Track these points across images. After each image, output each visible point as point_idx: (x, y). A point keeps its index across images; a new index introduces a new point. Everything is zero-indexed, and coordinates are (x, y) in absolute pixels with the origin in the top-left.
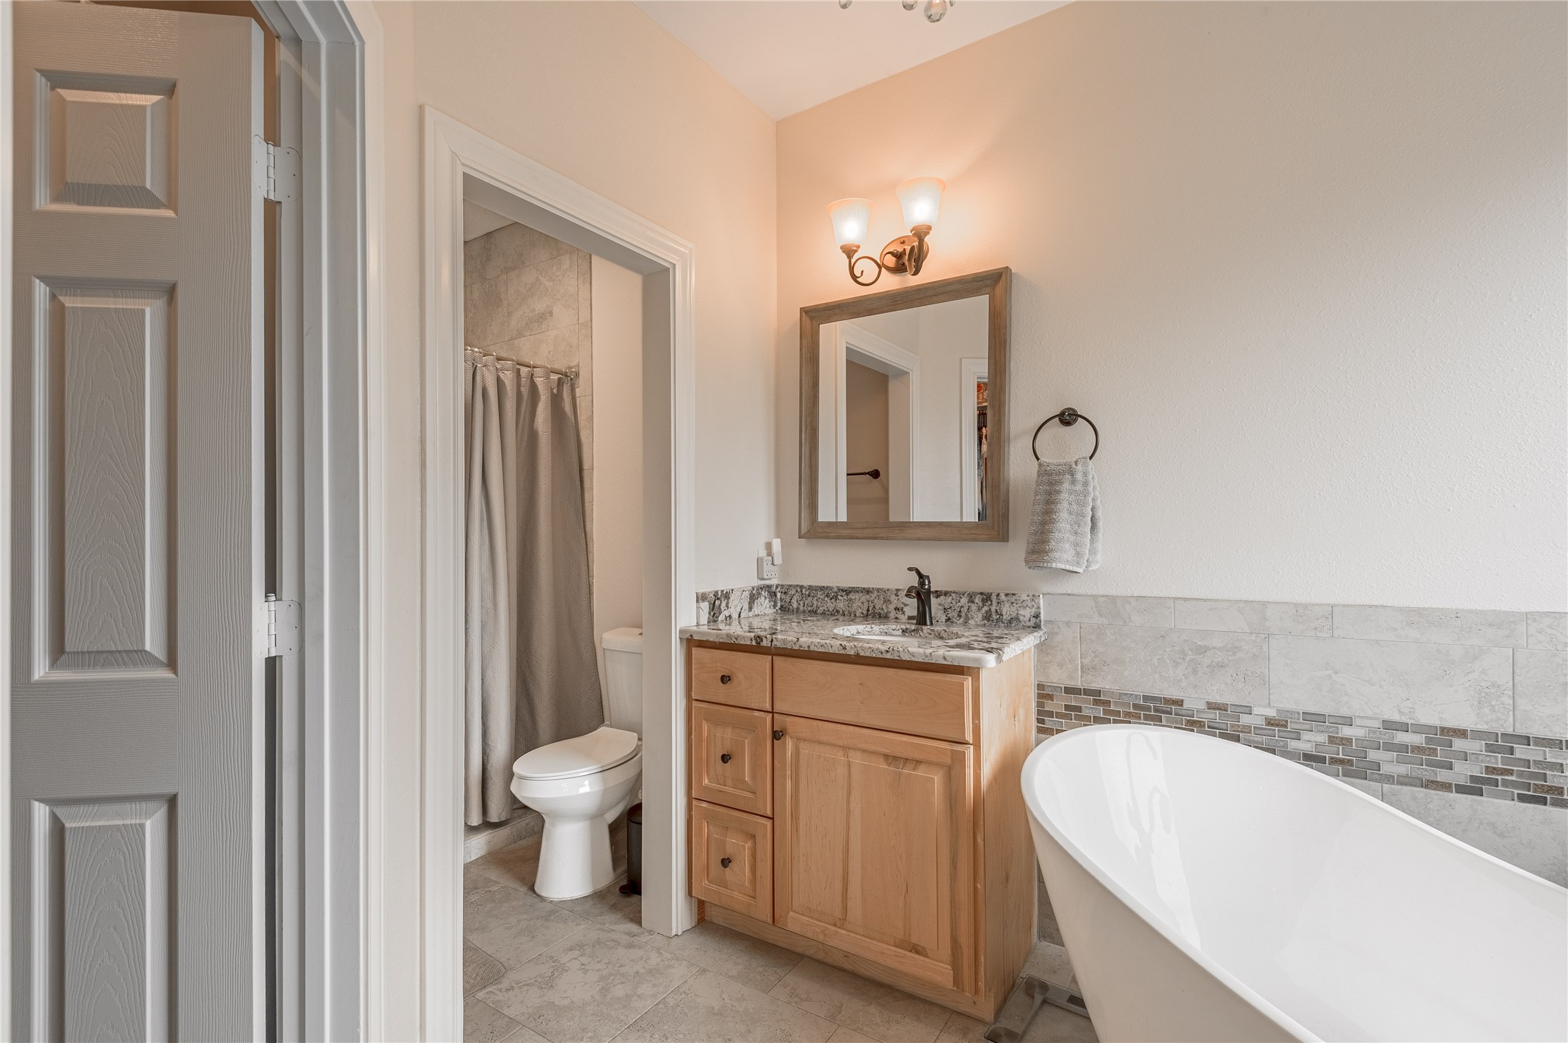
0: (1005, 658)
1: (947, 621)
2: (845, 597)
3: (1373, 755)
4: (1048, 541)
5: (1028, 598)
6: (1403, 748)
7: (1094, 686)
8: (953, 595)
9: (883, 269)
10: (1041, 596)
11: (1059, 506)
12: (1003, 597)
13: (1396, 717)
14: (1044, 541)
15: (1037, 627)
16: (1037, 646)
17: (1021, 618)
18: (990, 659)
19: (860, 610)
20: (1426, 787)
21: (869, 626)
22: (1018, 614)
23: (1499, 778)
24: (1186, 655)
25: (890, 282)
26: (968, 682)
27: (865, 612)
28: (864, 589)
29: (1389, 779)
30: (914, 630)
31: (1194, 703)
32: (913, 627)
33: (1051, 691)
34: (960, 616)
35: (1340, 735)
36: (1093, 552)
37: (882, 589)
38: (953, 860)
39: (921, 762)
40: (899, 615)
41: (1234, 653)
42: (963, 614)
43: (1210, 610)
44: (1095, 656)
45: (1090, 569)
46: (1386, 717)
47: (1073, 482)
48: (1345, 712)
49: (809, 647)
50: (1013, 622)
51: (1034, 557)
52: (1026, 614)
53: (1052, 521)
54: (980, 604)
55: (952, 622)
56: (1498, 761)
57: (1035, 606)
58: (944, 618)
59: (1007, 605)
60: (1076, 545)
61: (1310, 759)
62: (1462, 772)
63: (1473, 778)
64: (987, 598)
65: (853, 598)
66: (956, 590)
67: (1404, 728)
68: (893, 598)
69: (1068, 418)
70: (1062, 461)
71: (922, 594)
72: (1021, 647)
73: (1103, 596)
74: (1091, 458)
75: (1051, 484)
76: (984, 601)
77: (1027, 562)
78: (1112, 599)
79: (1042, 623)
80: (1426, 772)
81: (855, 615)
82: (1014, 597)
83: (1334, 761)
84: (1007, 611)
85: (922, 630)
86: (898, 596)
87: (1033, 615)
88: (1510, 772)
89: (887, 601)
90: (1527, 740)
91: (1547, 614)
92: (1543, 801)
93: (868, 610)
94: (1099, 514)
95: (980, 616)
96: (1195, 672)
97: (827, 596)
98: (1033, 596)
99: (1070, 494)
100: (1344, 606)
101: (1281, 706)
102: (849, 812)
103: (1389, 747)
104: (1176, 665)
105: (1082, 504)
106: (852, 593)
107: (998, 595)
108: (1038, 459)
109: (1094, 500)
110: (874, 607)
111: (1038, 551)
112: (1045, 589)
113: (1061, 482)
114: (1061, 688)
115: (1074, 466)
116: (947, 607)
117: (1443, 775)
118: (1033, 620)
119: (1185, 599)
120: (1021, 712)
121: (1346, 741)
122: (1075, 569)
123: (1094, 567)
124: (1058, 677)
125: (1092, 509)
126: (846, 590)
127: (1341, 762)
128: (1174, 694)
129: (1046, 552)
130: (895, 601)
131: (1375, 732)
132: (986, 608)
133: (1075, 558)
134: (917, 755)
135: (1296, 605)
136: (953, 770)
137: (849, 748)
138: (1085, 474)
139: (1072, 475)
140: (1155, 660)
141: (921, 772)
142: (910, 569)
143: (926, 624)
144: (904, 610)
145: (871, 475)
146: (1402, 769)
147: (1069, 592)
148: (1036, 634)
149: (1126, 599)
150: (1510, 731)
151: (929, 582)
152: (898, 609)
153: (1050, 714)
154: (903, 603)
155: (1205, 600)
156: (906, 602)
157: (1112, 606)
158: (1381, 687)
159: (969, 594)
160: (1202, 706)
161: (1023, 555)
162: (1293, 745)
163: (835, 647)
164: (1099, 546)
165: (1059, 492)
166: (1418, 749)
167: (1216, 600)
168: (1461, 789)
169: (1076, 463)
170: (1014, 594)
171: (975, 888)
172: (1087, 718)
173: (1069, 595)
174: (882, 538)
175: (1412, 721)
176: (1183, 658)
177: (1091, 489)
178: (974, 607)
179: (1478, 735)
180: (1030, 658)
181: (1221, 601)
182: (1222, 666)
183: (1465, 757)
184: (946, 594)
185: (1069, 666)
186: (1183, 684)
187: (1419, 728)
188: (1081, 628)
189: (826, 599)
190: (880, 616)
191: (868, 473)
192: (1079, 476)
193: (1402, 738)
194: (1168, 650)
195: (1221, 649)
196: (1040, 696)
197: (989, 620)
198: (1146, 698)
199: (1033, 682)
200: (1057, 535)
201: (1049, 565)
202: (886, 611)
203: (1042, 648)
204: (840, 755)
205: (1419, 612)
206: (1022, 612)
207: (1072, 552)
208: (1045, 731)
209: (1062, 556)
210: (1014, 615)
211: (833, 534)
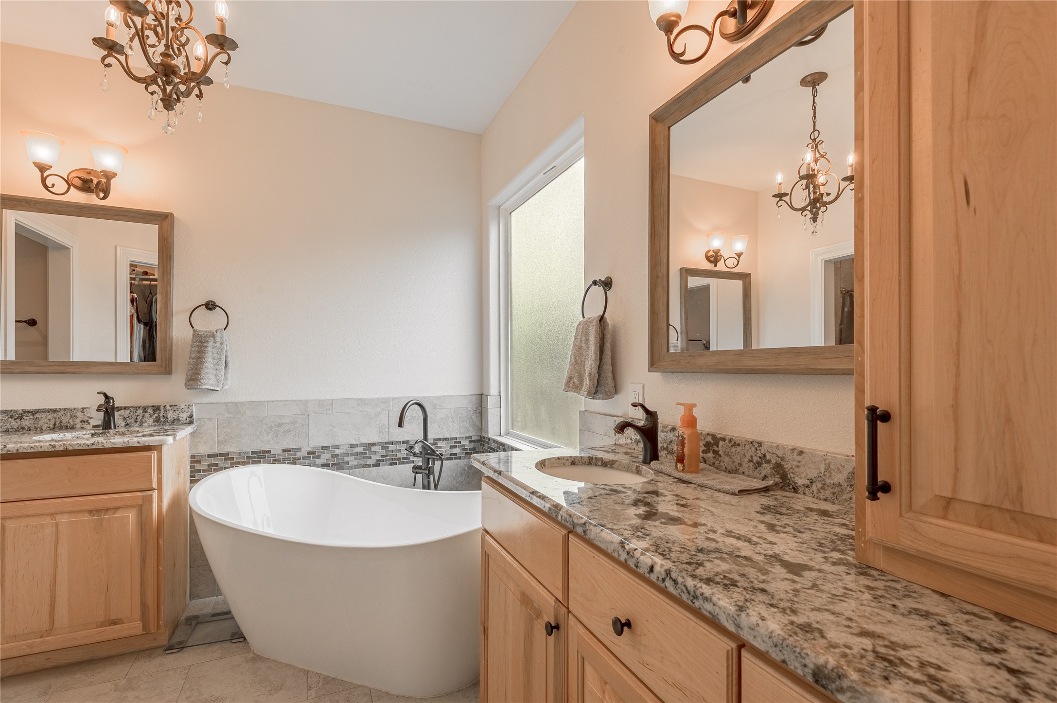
0: (177, 438)
1: (125, 426)
2: (31, 417)
3: (346, 459)
4: (200, 374)
5: (185, 407)
6: (357, 454)
7: (225, 451)
8: (131, 409)
9: (72, 187)
10: (194, 405)
11: (206, 355)
12: (168, 407)
13: (354, 442)
14: (199, 374)
15: (191, 423)
16: (191, 434)
17: (181, 419)
18: (170, 439)
19: (46, 425)
20: (364, 467)
21: (62, 434)
22: (178, 416)
23: (384, 458)
24: (273, 428)
25: (76, 196)
26: (154, 455)
27: (52, 426)
28: (51, 410)
29: (352, 467)
30: (102, 433)
31: (276, 450)
32: (101, 431)
33: (200, 458)
34: (136, 422)
35: (335, 453)
36: (226, 379)
37: (68, 409)
38: (143, 559)
39: (119, 508)
40: (85, 425)
41: (294, 424)
42: (139, 420)
43: (284, 405)
44: (226, 435)
45: (224, 388)
46: (351, 443)
47: (215, 342)
48: (337, 443)
49: (18, 450)
50: (176, 421)
51: (191, 383)
52: (184, 416)
53: (203, 363)
54: (152, 413)
55: (130, 426)
56: (384, 452)
57: (190, 411)
58: (123, 424)
59: (171, 412)
60: (216, 376)
61: (324, 466)
62: (375, 458)
63: (378, 461)
64: (156, 409)
65: (40, 417)
66: (133, 406)
67: (356, 446)
68: (79, 414)
69: (210, 306)
70: (208, 330)
71: (108, 409)
72: (184, 433)
73: (230, 403)
74: (225, 329)
75: (201, 342)
76: (154, 411)
77: (186, 385)
78: (236, 404)
79: (194, 421)
80: (363, 462)
81: (42, 429)
82: (177, 407)
83: (333, 465)
84: (171, 415)
85: (109, 432)
86: (84, 412)
87: (188, 416)
88: (387, 456)
89: (73, 417)
90: (392, 443)
91: (397, 398)
92: (396, 464)
93: (55, 424)
94: (229, 359)
95: (152, 420)
96: (277, 436)
97: (11, 417)
98: (189, 405)
99: (213, 348)
100: (337, 399)
101: (313, 445)
102: (56, 556)
103: (352, 454)
104: (268, 433)
105: (220, 354)
106: (39, 414)
107: (165, 406)
108: (193, 327)
109: (226, 352)
110: (61, 422)
111: (193, 379)
112: (196, 401)
113: (207, 342)
114: (206, 455)
115: (215, 333)
116: (125, 416)
117: (369, 462)
118: (189, 419)
119: (273, 401)
120: (182, 471)
121: (337, 456)
122: (216, 389)
123: (226, 387)
124: (203, 449)
125: (226, 357)
126: (32, 412)
127: (336, 464)
128: (267, 448)
129: (199, 380)
130: (81, 416)
131: (347, 450)
132: (156, 415)
133: (216, 383)
134: (116, 505)
135: (319, 401)
136: (143, 508)
137: (56, 514)
138: (222, 338)
139: (214, 338)
140: (258, 433)
141: (119, 514)
142: (99, 393)
143: (111, 429)
144: (89, 421)
145: (29, 324)
146: (356, 463)
147: (211, 402)
148: (191, 426)
149: (243, 404)
150: (387, 441)
151: (114, 401)
152: (84, 422)
153: (199, 471)
154: (88, 417)
155: (282, 401)
156: (91, 416)
157: (236, 408)
158: (349, 431)
159: (143, 407)
160: (280, 451)
161: (184, 382)
162: (318, 461)
163: (46, 447)
164: (229, 376)
165: (207, 347)
166: (361, 453)
167: (287, 401)
168: (374, 466)
169: (216, 331)
170: (176, 405)
171: (158, 570)
172: (222, 469)
173: (211, 403)
174: (69, 373)
175: (359, 443)
176: (271, 430)
177: (225, 346)
178: (147, 415)
179: (379, 444)
180: (186, 441)
181: (289, 401)
182: (289, 431)
183: (375, 453)
184: (125, 408)
185: (210, 442)
186: (271, 442)
187: (362, 445)
188: (218, 421)
189: (10, 419)
190: (67, 428)
191: (25, 322)
192: (218, 339)
193: (356, 450)
194: (264, 427)
195: (288, 423)
196: (192, 462)
197: (158, 422)
198: (253, 453)
199: (188, 455)
200: (205, 370)
201: (201, 387)
202: (72, 423)
203: (193, 435)
204: (48, 521)
205: (361, 400)
206: (181, 415)
207: (214, 380)
208: (194, 481)
209: (208, 380)
210: (176, 417)
211: (17, 370)
